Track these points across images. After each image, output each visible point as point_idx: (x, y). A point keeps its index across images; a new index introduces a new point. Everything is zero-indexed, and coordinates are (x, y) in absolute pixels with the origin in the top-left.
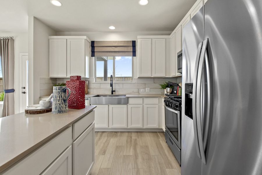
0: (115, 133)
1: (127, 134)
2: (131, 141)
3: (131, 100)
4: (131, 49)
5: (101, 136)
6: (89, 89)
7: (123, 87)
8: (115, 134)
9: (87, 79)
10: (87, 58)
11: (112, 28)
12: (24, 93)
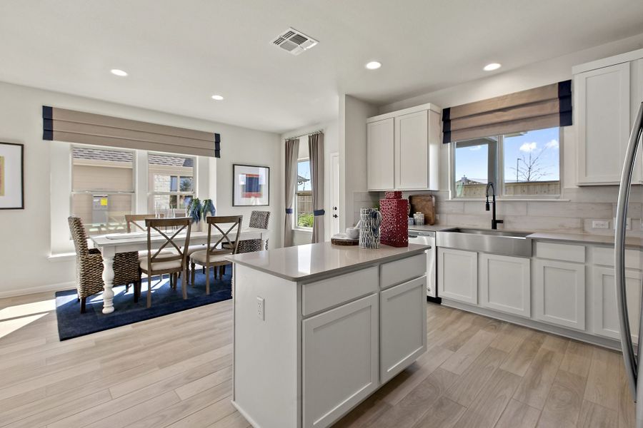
0: (494, 322)
1: (528, 333)
2: (535, 351)
3: (541, 249)
4: (555, 107)
5: (459, 318)
6: (438, 215)
7: (527, 212)
8: (494, 324)
9: (433, 193)
10: (433, 150)
11: (492, 67)
12: (336, 216)
